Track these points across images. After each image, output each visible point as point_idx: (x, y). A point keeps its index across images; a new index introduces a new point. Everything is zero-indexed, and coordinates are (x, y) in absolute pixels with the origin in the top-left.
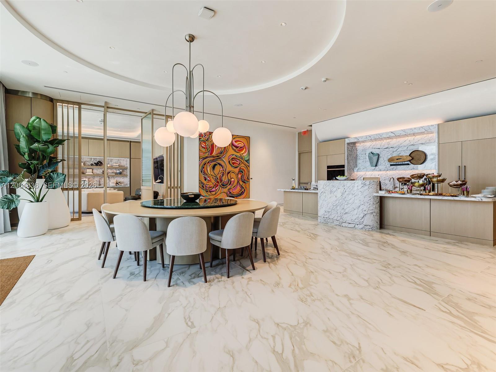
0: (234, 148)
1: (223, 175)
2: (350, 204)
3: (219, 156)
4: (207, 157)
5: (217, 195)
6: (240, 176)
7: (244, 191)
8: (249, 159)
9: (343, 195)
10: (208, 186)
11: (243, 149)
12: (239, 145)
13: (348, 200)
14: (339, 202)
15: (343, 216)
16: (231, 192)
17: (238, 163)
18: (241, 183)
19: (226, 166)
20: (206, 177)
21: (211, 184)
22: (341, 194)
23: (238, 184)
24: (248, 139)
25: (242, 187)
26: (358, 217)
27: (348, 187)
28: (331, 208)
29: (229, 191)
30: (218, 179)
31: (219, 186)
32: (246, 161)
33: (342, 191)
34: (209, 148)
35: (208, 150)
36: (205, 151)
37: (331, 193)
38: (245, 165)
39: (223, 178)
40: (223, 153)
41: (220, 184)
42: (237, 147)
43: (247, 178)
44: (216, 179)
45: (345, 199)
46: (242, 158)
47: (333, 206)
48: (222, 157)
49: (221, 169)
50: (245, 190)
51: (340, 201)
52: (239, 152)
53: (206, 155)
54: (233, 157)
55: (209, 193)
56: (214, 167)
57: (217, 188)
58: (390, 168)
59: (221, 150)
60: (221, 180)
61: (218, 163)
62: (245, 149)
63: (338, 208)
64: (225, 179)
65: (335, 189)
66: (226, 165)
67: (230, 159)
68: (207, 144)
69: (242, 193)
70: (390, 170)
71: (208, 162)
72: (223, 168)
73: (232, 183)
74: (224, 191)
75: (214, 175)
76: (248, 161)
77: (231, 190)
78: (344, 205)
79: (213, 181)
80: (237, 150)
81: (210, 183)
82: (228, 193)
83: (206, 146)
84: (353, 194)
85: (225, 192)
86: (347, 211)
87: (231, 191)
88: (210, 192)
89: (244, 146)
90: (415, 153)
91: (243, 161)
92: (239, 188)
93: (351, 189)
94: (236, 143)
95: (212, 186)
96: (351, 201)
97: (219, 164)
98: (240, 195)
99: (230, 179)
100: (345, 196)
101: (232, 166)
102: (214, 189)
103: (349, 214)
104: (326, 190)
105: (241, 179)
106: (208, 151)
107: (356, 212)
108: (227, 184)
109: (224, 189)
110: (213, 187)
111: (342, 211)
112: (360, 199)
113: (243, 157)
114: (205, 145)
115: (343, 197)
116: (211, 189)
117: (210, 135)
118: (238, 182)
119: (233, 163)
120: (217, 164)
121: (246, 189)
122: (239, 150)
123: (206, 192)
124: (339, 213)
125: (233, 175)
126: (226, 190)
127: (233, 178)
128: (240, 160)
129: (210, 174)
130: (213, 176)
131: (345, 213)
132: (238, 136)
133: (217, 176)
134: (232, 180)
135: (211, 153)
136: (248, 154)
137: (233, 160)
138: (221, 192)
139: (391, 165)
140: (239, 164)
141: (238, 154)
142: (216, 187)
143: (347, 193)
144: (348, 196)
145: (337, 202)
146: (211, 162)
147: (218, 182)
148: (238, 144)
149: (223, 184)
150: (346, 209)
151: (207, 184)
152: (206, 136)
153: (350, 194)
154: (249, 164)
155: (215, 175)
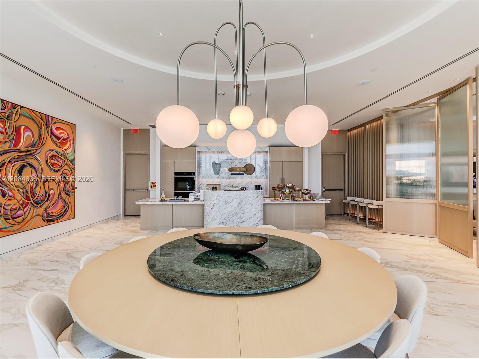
0: (55, 139)
1: (37, 184)
2: (247, 213)
3: (30, 151)
4: (6, 152)
5: (27, 223)
6: (62, 185)
7: (67, 209)
8: (74, 159)
9: (239, 205)
10: (9, 208)
11: (66, 143)
12: (62, 135)
13: (244, 209)
14: (235, 212)
15: (239, 225)
16: (49, 214)
17: (60, 164)
18: (64, 196)
19: (42, 169)
20: (5, 189)
21: (14, 204)
22: (237, 204)
23: (60, 197)
24: (73, 126)
25: (65, 202)
26: (254, 223)
27: (244, 197)
28: (226, 219)
29: (46, 212)
30: (27, 192)
31: (29, 205)
32: (71, 161)
33: (239, 201)
34: (12, 134)
35: (9, 137)
36: (4, 139)
37: (226, 204)
38: (69, 167)
39: (37, 191)
40: (36, 146)
41: (32, 201)
42: (58, 138)
43: (71, 188)
44: (25, 192)
45: (242, 209)
46: (65, 157)
47: (229, 216)
48: (35, 152)
49: (34, 174)
50: (68, 207)
51: (237, 211)
52: (61, 146)
53: (6, 147)
54: (53, 153)
55: (11, 221)
56: (20, 171)
57: (25, 210)
58: (231, 177)
59: (34, 141)
60: (34, 194)
61: (29, 164)
62: (69, 143)
63: (234, 218)
64: (40, 192)
65: (231, 200)
66: (41, 167)
67: (48, 158)
68: (8, 125)
69: (66, 211)
70: (231, 178)
71: (10, 162)
72: (36, 172)
73: (51, 197)
74: (38, 213)
75: (20, 185)
76: (73, 161)
77: (50, 209)
78: (240, 214)
79: (19, 197)
80: (59, 142)
81: (13, 202)
82: (45, 214)
83: (6, 129)
84: (250, 204)
85: (39, 215)
86: (243, 220)
87: (49, 211)
88: (13, 218)
89: (68, 137)
90: (248, 166)
91: (66, 161)
92: (60, 204)
93: (248, 199)
94: (57, 131)
95: (17, 206)
96: (247, 211)
97: (31, 165)
98: (62, 215)
99: (47, 190)
100: (241, 205)
101: (51, 169)
102: (20, 212)
103: (246, 223)
104: (220, 201)
105: (64, 189)
106: (10, 139)
107: (252, 219)
108: (42, 201)
109: (38, 209)
110: (20, 207)
111: (239, 220)
112: (256, 207)
113: (67, 155)
114: (2, 126)
115: (240, 207)
116: (14, 212)
117: (14, 108)
118: (60, 194)
119: (53, 164)
120: (26, 166)
121: (70, 205)
122: (62, 144)
123: (5, 219)
124: (235, 223)
125: (53, 185)
126: (41, 211)
127: (52, 189)
128: (63, 160)
129: (12, 183)
130: (19, 188)
131: (241, 221)
132: (60, 120)
133: (27, 187)
134: (51, 192)
135: (16, 145)
136: (73, 151)
137: (52, 159)
138: (33, 215)
139: (232, 174)
140: (61, 166)
141: (60, 150)
142: (24, 208)
143: (244, 203)
144: (245, 206)
145: (233, 212)
146: (15, 162)
147: (28, 198)
148: (60, 133)
149: (36, 200)
150: (243, 218)
151: (8, 203)
152: (6, 110)
153: (247, 204)
154: (75, 165)
155: (23, 185)
